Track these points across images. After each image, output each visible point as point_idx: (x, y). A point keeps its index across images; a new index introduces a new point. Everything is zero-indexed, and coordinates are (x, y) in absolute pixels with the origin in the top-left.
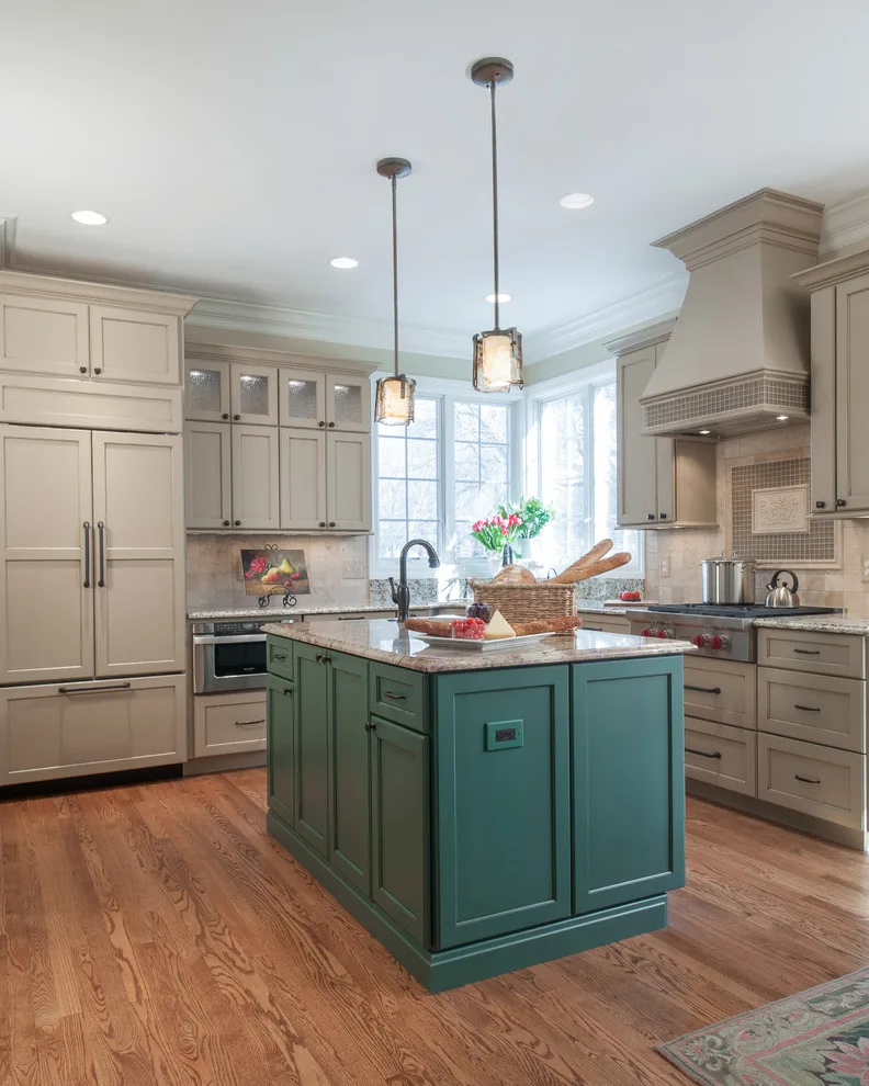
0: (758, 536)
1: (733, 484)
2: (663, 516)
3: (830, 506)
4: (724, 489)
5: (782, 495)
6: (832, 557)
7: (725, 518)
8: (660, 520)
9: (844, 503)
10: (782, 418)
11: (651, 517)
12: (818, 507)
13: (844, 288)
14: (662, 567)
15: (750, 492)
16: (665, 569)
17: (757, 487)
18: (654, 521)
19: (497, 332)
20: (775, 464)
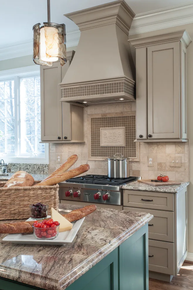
0: (103, 147)
1: (92, 125)
2: (66, 138)
3: (145, 137)
4: (87, 127)
5: (114, 131)
6: (135, 156)
7: (88, 139)
8: (64, 139)
9: (150, 136)
10: (122, 99)
11: (59, 138)
12: (140, 137)
13: (151, 49)
14: (58, 159)
15: (99, 129)
16: (59, 160)
17: (103, 127)
18: (60, 140)
19: (48, 24)
20: (110, 118)
